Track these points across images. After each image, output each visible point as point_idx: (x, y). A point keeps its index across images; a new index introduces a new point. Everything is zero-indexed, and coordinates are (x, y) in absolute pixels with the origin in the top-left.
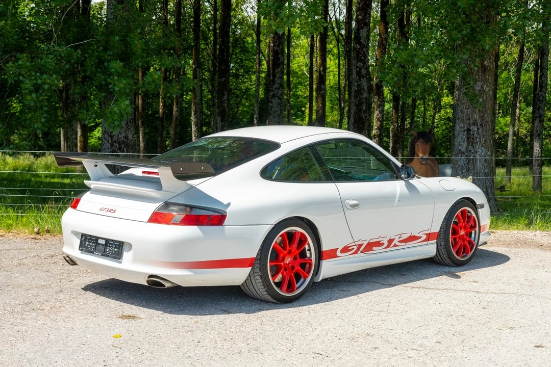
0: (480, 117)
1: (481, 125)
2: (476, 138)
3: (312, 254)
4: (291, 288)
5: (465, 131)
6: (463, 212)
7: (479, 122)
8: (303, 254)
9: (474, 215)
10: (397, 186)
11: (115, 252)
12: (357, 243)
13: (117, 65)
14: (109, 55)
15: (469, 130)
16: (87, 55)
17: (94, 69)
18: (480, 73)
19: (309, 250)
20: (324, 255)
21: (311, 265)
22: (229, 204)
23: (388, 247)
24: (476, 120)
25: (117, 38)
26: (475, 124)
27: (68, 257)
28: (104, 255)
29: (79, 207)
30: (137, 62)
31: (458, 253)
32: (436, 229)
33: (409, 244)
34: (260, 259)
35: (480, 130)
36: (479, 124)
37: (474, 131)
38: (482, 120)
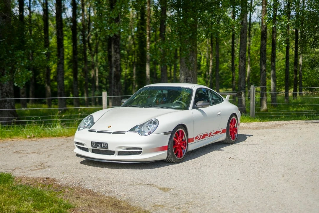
5: (185, 80)
14: (12, 47)
15: (187, 79)
35: (192, 79)
36: (192, 76)
37: (189, 80)
38: (193, 74)
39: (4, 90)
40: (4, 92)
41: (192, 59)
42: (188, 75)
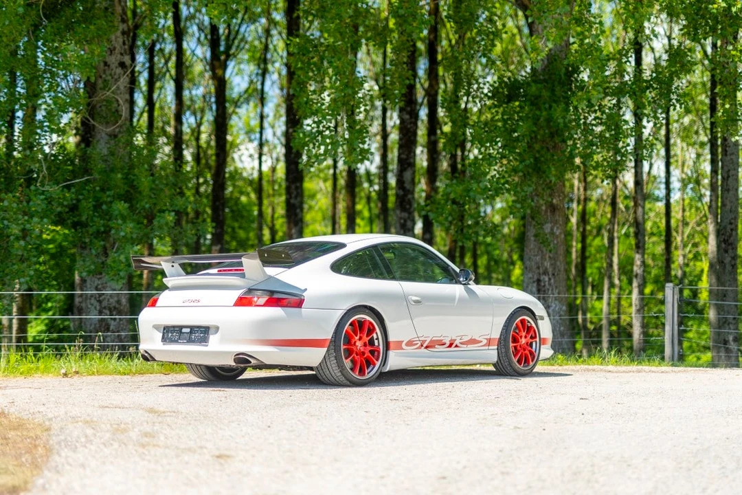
0: (551, 264)
1: (553, 275)
2: (548, 290)
3: (379, 343)
4: (362, 372)
5: (534, 282)
6: (523, 321)
7: (550, 270)
8: (371, 342)
9: (534, 325)
10: (457, 290)
11: (201, 337)
12: (421, 339)
13: (121, 207)
14: (108, 196)
15: (539, 281)
16: (81, 197)
17: (91, 213)
18: (549, 214)
19: (377, 339)
20: (392, 345)
21: (379, 352)
22: (306, 289)
23: (450, 345)
24: (546, 269)
25: (119, 176)
26: (545, 273)
27: (146, 352)
28: (190, 341)
29: (158, 304)
30: (143, 203)
31: (519, 362)
32: (496, 335)
33: (470, 347)
34: (335, 342)
35: (552, 281)
36: (550, 273)
37: (545, 282)
38: (554, 269)
39: (105, 304)
40: (105, 308)
41: (552, 229)
42: (541, 271)
